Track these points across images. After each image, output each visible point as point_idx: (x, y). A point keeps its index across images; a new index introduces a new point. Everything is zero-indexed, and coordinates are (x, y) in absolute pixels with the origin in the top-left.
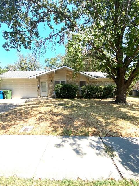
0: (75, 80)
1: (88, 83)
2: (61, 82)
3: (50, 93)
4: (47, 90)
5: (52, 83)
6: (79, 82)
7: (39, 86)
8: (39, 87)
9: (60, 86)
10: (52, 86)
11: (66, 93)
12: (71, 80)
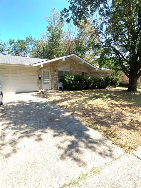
0: (78, 70)
1: (89, 74)
2: (65, 72)
3: (53, 86)
4: (50, 82)
5: (55, 73)
6: (81, 73)
7: (40, 76)
8: (40, 78)
9: (72, 78)
10: (56, 76)
11: (77, 85)
12: (75, 70)
